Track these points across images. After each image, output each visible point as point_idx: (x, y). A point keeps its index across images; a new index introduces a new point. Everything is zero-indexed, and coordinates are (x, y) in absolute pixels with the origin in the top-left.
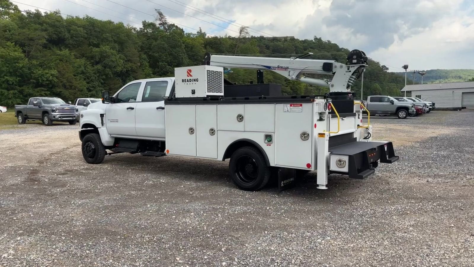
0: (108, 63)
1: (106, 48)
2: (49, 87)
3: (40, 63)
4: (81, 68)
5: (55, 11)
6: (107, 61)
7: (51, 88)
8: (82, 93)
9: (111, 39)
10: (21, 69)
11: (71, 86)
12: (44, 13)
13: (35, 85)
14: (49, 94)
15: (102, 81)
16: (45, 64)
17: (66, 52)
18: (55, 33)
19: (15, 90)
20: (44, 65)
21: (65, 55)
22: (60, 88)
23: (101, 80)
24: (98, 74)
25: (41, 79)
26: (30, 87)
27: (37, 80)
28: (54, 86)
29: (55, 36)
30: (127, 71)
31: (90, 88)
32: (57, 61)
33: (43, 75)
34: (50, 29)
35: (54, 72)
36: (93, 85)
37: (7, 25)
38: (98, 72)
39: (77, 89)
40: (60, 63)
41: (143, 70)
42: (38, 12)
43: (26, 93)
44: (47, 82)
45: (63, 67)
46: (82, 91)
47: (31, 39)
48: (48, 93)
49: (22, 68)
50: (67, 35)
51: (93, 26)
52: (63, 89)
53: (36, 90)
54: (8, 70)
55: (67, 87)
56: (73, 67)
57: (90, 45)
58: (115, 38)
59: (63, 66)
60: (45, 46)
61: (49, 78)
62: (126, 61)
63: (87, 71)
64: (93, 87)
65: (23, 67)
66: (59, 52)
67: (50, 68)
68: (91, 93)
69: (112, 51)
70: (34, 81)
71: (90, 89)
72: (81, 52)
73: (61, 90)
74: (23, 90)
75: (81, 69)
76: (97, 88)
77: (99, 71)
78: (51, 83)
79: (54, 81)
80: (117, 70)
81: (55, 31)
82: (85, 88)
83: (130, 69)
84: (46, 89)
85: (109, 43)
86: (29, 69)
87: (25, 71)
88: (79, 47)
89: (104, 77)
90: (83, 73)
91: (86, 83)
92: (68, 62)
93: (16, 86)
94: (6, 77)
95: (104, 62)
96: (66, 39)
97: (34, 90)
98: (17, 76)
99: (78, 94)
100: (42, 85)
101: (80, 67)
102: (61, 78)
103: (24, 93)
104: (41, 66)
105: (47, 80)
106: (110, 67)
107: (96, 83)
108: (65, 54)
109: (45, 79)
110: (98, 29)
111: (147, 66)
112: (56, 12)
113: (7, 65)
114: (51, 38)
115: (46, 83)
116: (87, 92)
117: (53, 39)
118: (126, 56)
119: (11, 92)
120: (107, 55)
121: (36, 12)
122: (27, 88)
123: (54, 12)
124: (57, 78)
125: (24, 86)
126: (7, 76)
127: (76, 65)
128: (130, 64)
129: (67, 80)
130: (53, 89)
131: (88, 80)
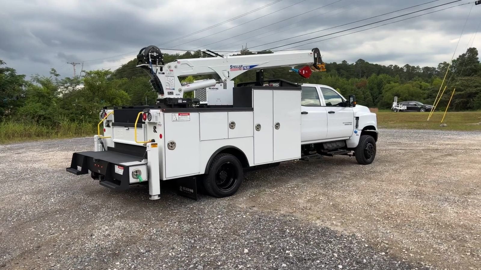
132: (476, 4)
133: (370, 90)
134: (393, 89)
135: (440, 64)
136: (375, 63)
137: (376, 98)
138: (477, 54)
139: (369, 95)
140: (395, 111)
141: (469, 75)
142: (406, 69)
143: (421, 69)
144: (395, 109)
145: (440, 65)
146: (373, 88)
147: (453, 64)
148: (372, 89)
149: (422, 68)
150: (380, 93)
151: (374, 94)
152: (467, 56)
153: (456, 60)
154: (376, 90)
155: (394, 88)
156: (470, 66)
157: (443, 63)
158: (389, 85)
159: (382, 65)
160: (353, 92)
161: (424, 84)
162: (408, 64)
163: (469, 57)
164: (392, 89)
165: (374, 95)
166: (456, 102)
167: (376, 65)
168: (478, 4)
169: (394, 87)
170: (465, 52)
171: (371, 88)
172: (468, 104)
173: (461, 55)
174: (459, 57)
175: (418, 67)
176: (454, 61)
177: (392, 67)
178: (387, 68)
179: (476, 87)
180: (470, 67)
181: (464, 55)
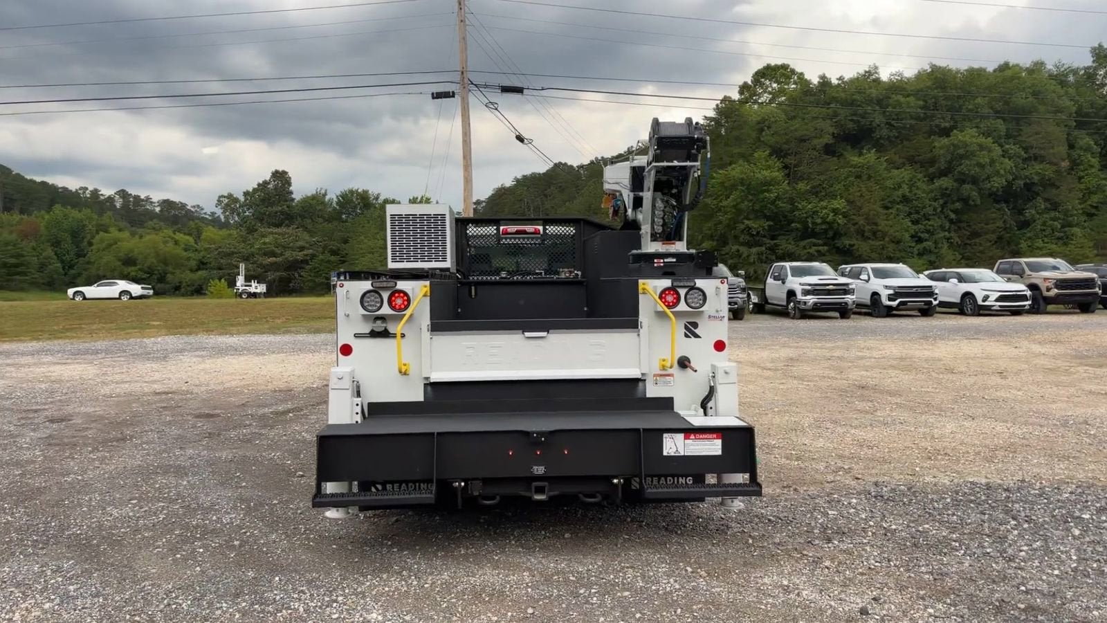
0: (969, 171)
1: (968, 136)
2: (828, 236)
3: (812, 188)
4: (901, 190)
5: (867, 70)
6: (966, 167)
7: (833, 238)
8: (900, 248)
9: (986, 111)
10: (773, 203)
11: (874, 233)
12: (837, 79)
13: (799, 234)
14: (828, 251)
15: (953, 216)
16: (823, 188)
17: (870, 156)
18: (852, 120)
19: (761, 246)
20: (821, 191)
21: (866, 165)
22: (851, 238)
23: (950, 213)
24: (940, 200)
25: (813, 220)
26: (791, 238)
27: (805, 223)
28: (837, 235)
29: (851, 125)
30: (1029, 186)
31: (919, 234)
32: (850, 179)
33: (815, 213)
34: (844, 113)
35: (839, 204)
36: (927, 226)
37: (767, 118)
38: (943, 195)
39: (887, 239)
40: (855, 183)
41: (1080, 178)
42: (824, 81)
43: (780, 251)
44: (824, 227)
45: (860, 191)
46: (898, 242)
47: (802, 140)
48: (823, 249)
49: (775, 200)
50: (878, 119)
51: (944, 88)
52: (857, 239)
53: (802, 243)
54: (751, 208)
55: (866, 234)
56: (884, 188)
57: (931, 133)
58: (999, 106)
59: (859, 189)
60: (829, 150)
61: (828, 217)
62: (1025, 160)
63: (915, 194)
64: (928, 231)
65: (778, 198)
66: (855, 160)
67: (834, 197)
68: (920, 246)
69: (982, 140)
70: (799, 226)
71: (920, 237)
72: (908, 152)
73: (852, 243)
74: (776, 245)
75: (900, 192)
76: (939, 233)
77: (945, 194)
78: (831, 228)
79: (837, 223)
80: (992, 186)
81: (852, 115)
82: (907, 235)
83: (1036, 179)
84: (820, 242)
85: (981, 121)
86: (792, 201)
87: (781, 207)
88: (905, 142)
89: (958, 205)
90: (905, 200)
91: (910, 224)
92: (872, 180)
93: (764, 239)
94: (746, 222)
95: (959, 169)
96: (875, 128)
97: (798, 246)
98: (768, 218)
99: (889, 249)
100: (814, 234)
101: (900, 187)
102: (854, 215)
103: (777, 251)
104: (816, 194)
105: (824, 222)
106: (974, 181)
107: (935, 222)
108: (866, 161)
109: (819, 221)
110: (954, 91)
111: (1092, 166)
112: (869, 72)
113: (750, 197)
114: (844, 131)
115: (822, 229)
116: (913, 244)
117: (847, 132)
118: (1026, 149)
119: (754, 250)
120: (967, 151)
121: (821, 81)
122: (784, 241)
123: (866, 72)
124: (844, 217)
125: (780, 237)
126: (749, 219)
127: (889, 183)
128: (1038, 167)
129: (866, 219)
130: (836, 241)
131: (916, 216)
132: (433, 98)
133: (52, 245)
134: (117, 246)
135: (220, 197)
136: (38, 179)
137: (71, 267)
138: (290, 184)
139: (52, 259)
140: (243, 296)
141: (278, 225)
142: (121, 200)
143: (156, 204)
144: (244, 292)
145: (221, 199)
146: (60, 242)
147: (246, 200)
148: (56, 243)
149: (158, 202)
150: (80, 255)
151: (65, 255)
152: (270, 186)
153: (251, 191)
154: (67, 244)
155: (119, 243)
156: (281, 206)
157: (226, 195)
158: (106, 234)
159: (60, 186)
160: (9, 248)
161: (181, 238)
162: (125, 189)
163: (276, 188)
164: (114, 246)
165: (64, 258)
166: (269, 278)
167: (44, 183)
168: (437, 98)
169: (119, 241)
170: (268, 177)
171: (54, 240)
172: (290, 282)
173: (261, 182)
174: (257, 187)
175: (148, 199)
176: (246, 194)
177: (88, 191)
178: (73, 193)
179: (302, 249)
180: (280, 208)
181: (266, 183)
